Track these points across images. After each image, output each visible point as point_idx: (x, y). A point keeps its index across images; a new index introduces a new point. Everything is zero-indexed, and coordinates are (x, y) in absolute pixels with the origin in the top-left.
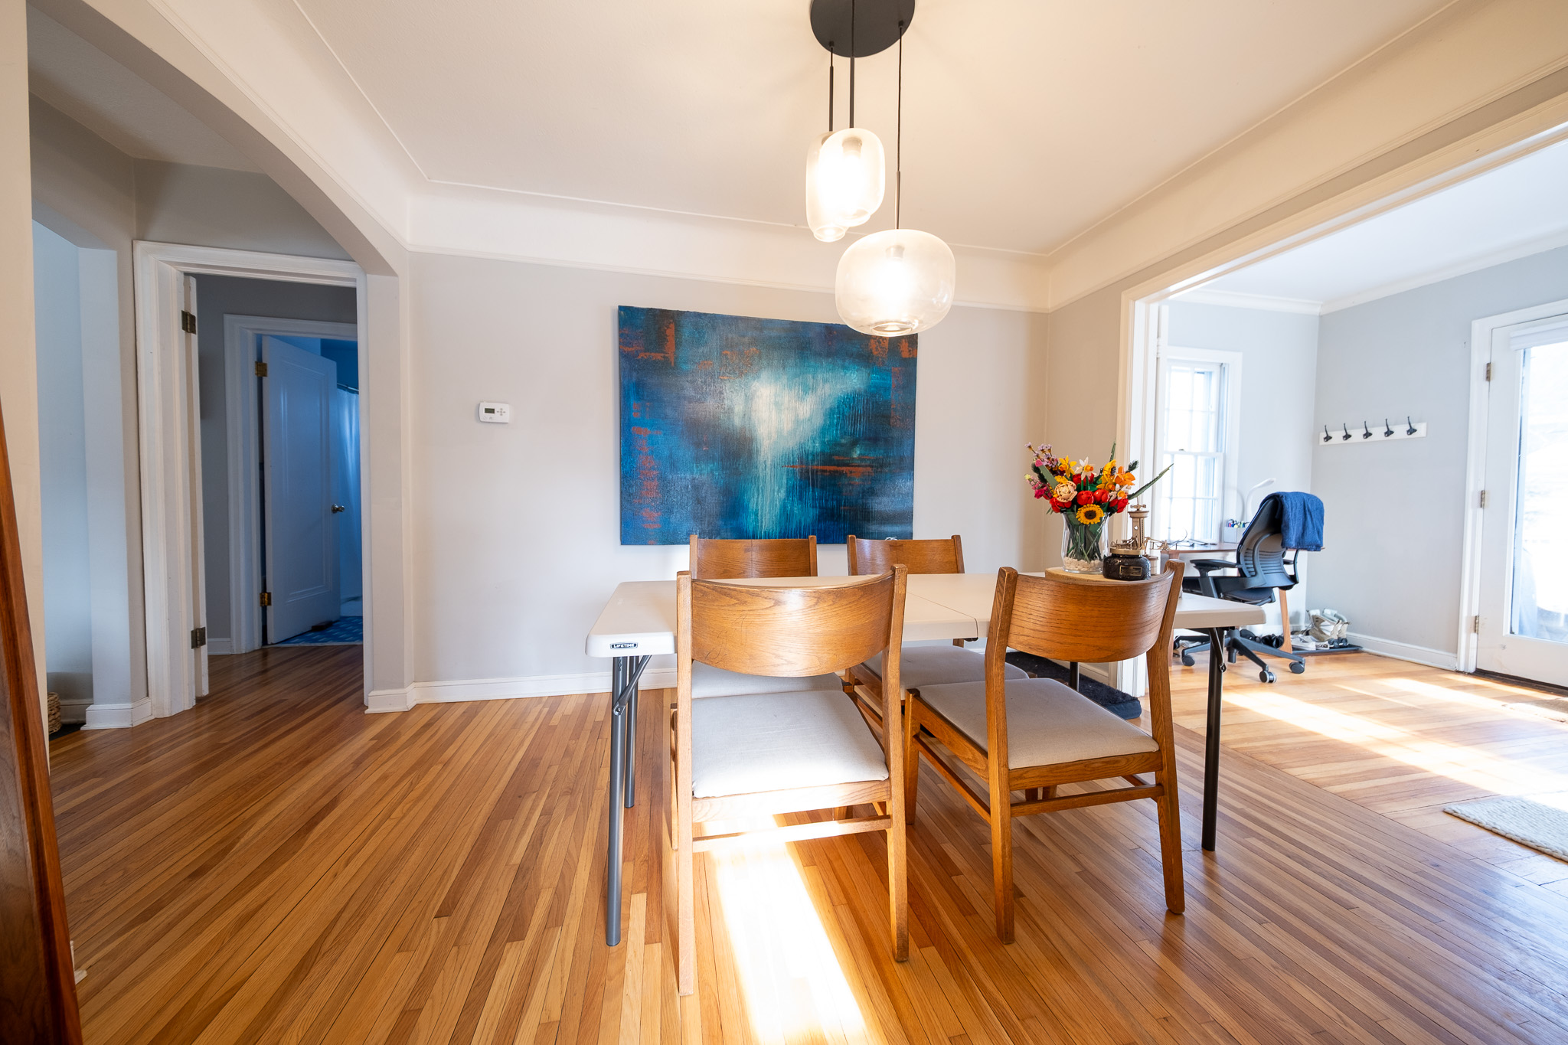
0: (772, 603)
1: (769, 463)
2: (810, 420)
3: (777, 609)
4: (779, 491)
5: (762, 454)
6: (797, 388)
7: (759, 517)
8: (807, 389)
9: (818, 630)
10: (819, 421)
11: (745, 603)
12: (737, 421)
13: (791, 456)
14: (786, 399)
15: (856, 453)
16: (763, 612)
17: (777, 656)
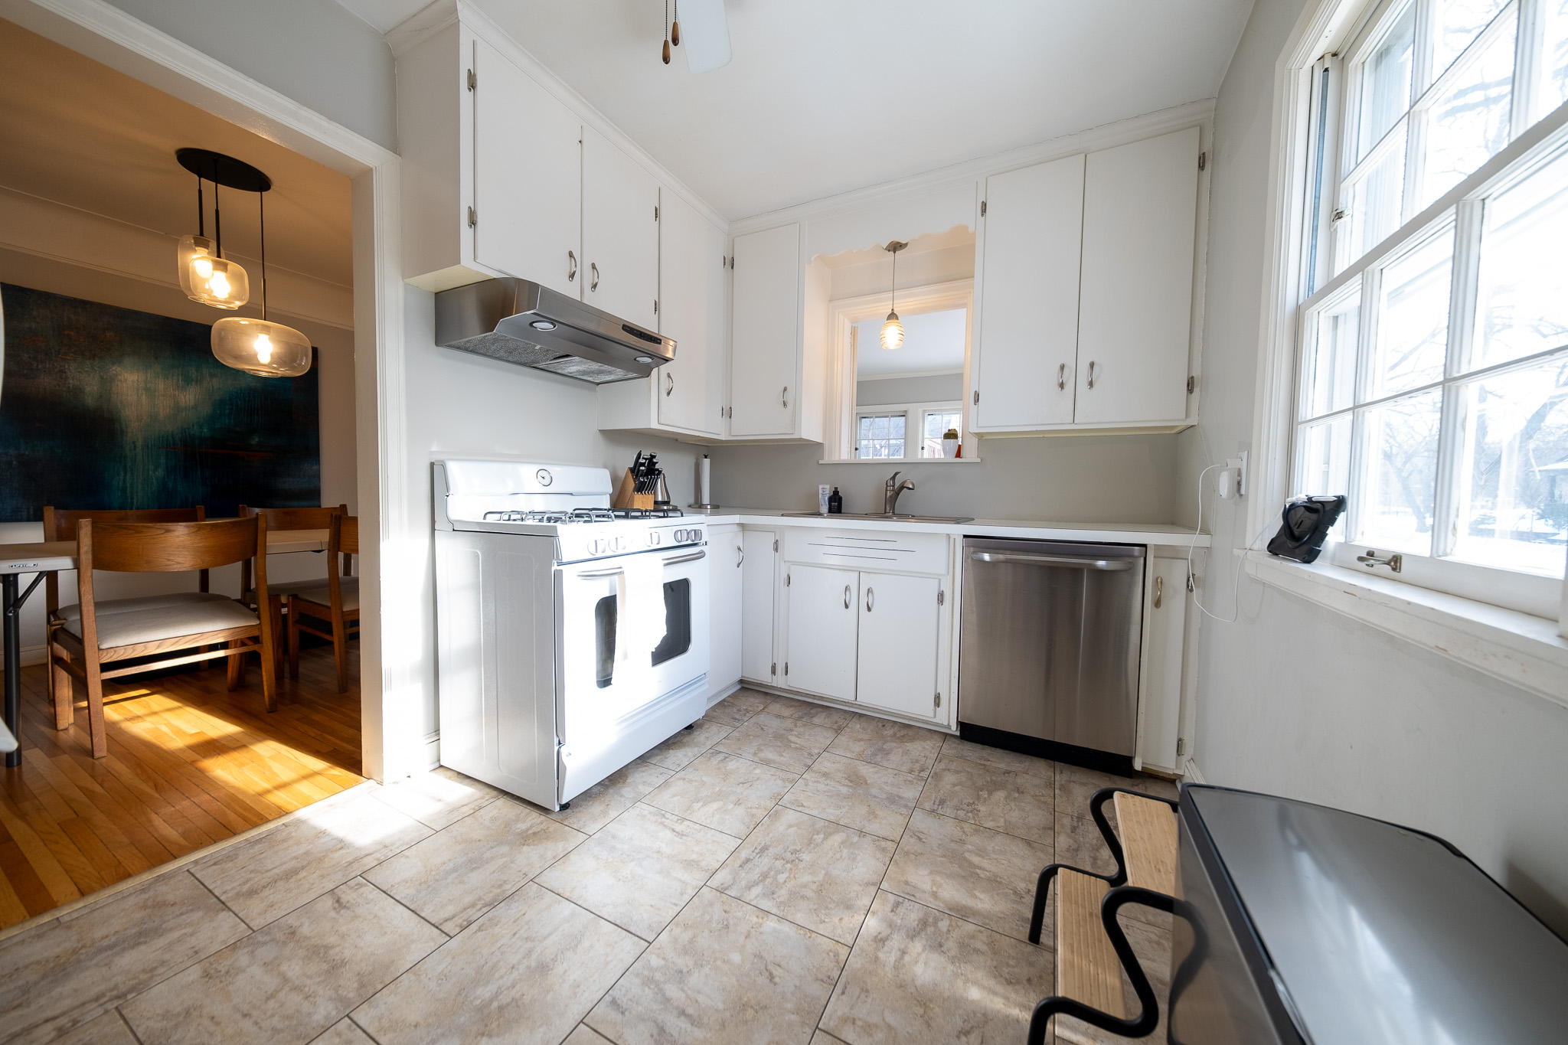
0: (164, 531)
1: (139, 444)
2: (195, 407)
3: (167, 535)
4: (155, 470)
5: (129, 435)
6: (175, 378)
7: (129, 494)
8: (188, 380)
9: (200, 545)
10: (206, 410)
11: (141, 532)
12: (90, 401)
13: (171, 439)
14: (161, 386)
15: (255, 440)
16: (155, 537)
17: (169, 560)
